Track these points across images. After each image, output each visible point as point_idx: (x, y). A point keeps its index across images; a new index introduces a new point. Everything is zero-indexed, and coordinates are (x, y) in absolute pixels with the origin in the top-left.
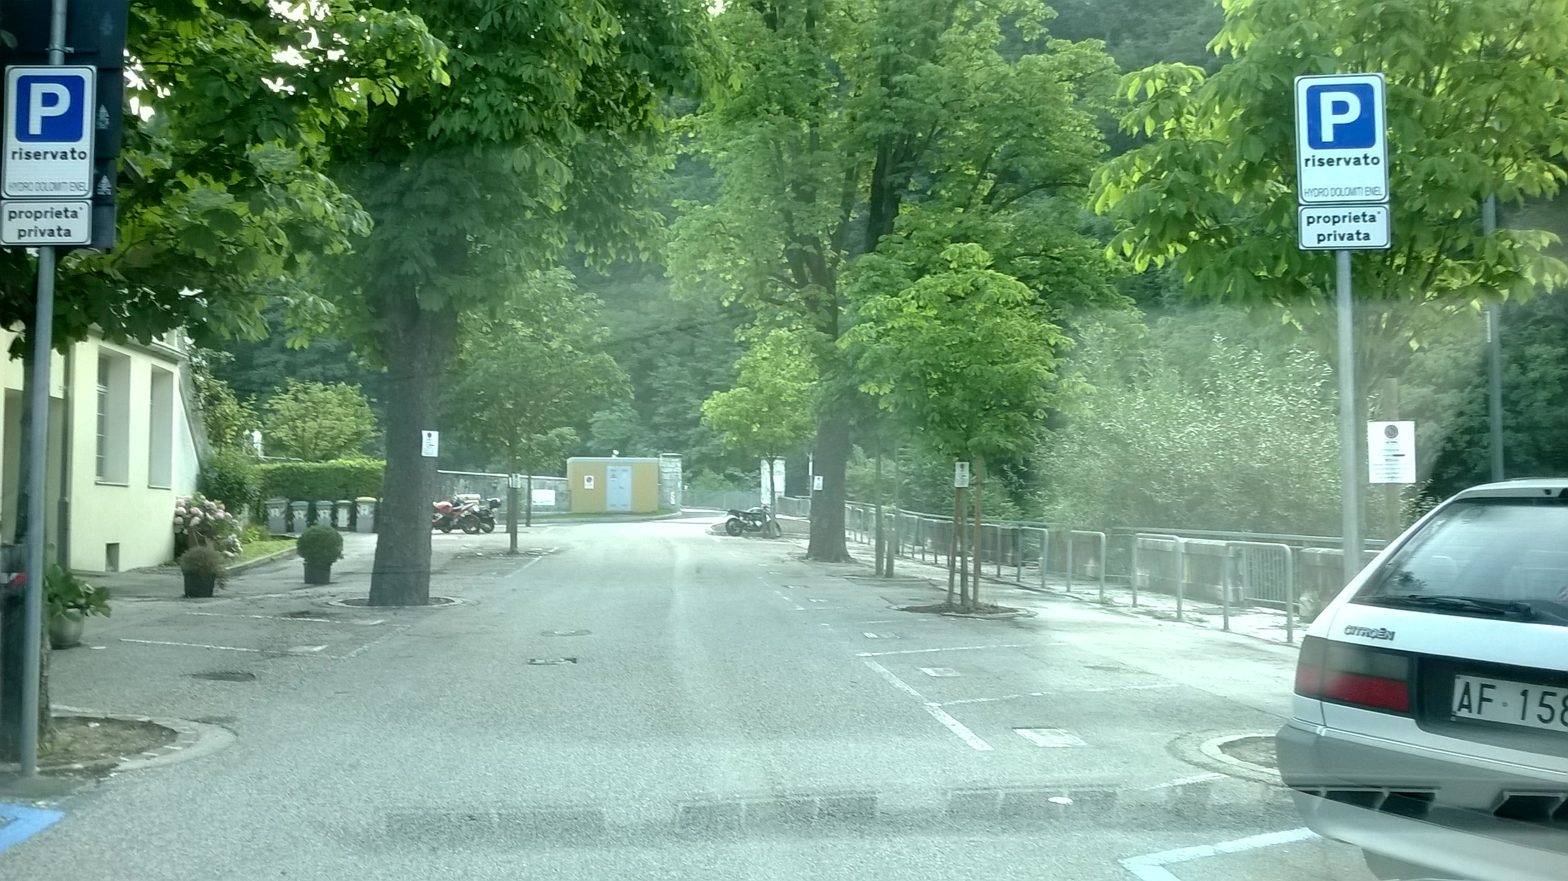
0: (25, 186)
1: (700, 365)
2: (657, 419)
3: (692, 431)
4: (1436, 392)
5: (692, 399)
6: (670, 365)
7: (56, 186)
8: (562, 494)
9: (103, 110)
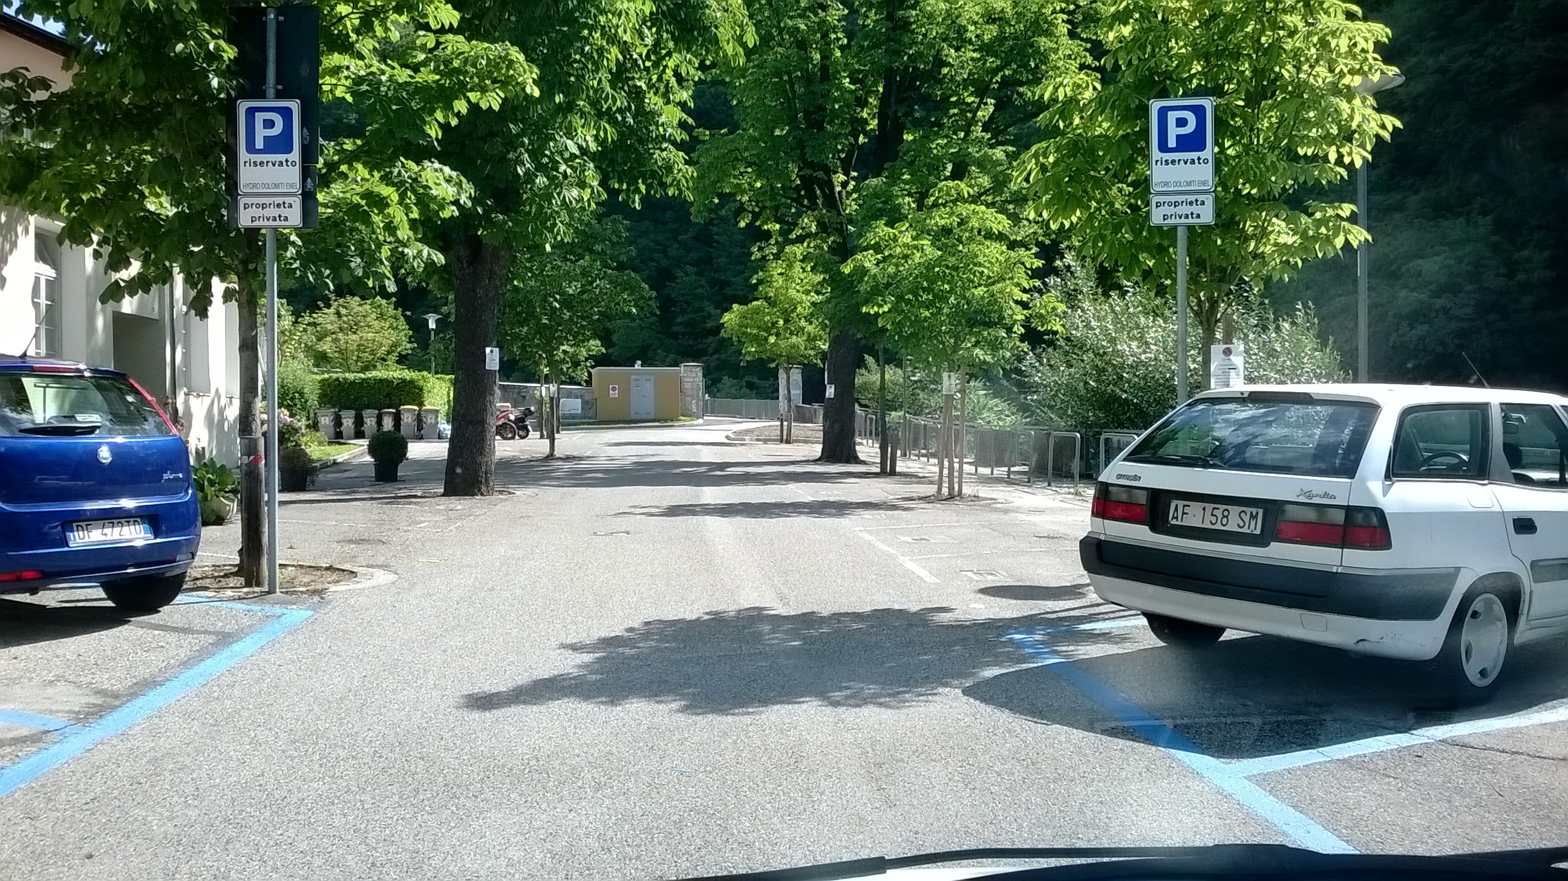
0: (255, 186)
1: (717, 275)
2: (675, 329)
3: (711, 339)
4: (1430, 297)
5: (711, 309)
6: (687, 275)
7: (276, 186)
8: (587, 402)
9: (305, 130)
